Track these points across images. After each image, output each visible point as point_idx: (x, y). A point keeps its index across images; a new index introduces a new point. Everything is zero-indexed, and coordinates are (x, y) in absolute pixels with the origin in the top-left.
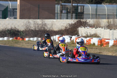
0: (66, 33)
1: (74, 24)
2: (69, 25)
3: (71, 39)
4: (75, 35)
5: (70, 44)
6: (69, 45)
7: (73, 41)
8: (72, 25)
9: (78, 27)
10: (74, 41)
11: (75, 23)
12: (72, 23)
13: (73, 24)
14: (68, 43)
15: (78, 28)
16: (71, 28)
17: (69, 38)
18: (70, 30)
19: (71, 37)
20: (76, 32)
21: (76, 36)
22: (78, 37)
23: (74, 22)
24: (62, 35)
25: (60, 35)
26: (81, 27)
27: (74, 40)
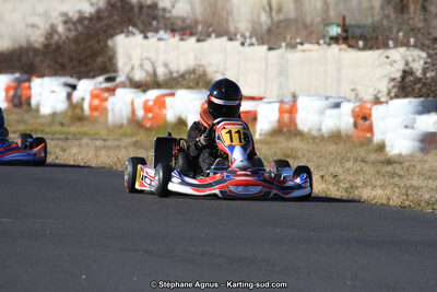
0: (49, 66)
1: (91, 19)
2: (65, 22)
3: (69, 96)
4: (93, 77)
5: (62, 124)
6: (58, 128)
7: (79, 106)
8: (81, 19)
9: (111, 31)
10: (82, 109)
11: (99, 11)
12: (80, 12)
13: (87, 15)
14: (54, 115)
15: (112, 36)
16: (76, 40)
17: (63, 92)
18: (73, 47)
19: (74, 87)
20: (100, 60)
21: (101, 79)
22: (109, 85)
23: (92, 4)
24: (25, 77)
25: (17, 75)
26: (129, 34)
27: (83, 99)
